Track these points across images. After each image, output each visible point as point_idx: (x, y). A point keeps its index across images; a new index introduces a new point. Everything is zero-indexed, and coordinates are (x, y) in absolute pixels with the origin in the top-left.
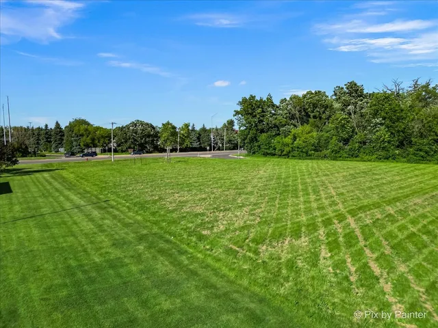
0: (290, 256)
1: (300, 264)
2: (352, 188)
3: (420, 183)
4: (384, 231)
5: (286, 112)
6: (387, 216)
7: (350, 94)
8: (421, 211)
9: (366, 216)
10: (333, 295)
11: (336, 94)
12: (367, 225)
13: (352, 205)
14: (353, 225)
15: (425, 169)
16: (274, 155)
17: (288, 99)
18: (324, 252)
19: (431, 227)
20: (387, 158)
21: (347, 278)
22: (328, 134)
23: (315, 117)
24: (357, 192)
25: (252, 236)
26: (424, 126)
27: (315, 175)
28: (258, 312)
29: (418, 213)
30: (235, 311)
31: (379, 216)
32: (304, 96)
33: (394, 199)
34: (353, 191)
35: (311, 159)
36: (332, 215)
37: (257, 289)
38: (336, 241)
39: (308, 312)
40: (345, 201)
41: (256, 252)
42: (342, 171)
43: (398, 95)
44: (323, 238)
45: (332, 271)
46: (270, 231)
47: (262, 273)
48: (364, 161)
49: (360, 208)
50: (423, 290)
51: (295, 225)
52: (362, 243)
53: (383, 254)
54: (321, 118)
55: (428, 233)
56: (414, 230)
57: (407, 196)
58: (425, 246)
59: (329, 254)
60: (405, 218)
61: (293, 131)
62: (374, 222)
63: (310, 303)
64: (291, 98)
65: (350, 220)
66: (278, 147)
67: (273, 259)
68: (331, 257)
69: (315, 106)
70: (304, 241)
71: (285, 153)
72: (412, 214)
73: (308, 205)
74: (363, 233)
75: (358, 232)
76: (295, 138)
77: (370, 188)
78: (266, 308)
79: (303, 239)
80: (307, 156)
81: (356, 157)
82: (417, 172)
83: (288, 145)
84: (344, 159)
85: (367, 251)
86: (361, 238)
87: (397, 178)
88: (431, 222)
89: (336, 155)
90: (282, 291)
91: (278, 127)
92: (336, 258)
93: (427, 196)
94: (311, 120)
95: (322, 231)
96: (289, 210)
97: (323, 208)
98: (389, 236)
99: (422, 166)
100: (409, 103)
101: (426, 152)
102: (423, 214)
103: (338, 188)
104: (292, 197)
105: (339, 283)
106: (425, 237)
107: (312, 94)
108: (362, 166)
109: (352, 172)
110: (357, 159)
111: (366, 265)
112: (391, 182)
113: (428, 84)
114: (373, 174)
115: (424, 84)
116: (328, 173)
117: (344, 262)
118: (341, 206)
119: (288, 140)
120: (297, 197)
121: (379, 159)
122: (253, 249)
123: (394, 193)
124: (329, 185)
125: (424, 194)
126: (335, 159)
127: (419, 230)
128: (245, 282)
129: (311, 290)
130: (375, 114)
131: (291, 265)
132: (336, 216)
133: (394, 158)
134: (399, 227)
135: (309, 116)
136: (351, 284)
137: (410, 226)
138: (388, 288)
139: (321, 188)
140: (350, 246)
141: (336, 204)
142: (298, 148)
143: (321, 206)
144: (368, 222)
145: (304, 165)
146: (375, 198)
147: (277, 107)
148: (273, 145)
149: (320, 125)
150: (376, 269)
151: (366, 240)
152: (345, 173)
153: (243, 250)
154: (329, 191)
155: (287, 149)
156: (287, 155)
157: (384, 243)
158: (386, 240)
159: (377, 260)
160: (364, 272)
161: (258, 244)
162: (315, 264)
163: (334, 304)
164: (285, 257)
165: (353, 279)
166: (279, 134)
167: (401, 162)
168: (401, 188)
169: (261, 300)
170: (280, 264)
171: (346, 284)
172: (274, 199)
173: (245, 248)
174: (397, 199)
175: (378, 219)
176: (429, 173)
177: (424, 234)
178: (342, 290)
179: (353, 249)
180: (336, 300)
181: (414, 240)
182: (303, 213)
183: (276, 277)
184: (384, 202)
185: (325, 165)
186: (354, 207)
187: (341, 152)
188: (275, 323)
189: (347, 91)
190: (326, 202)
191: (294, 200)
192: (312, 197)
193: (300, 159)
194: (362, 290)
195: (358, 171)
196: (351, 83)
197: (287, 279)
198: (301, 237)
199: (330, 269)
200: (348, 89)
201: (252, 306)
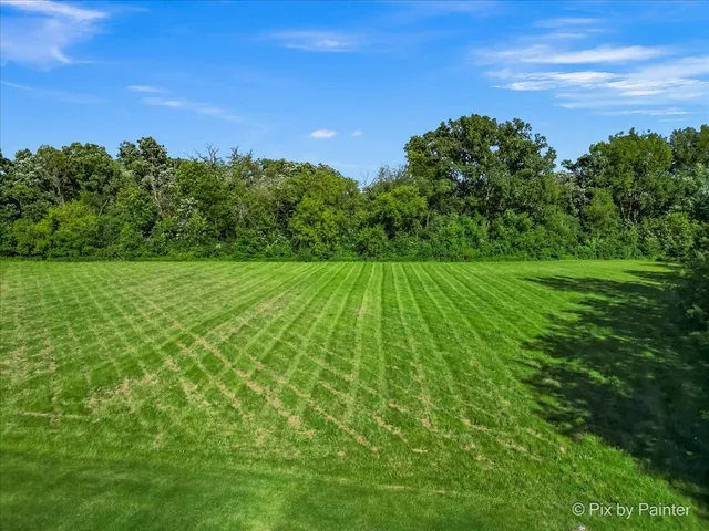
0: (141, 403)
1: (162, 407)
2: (181, 299)
3: (261, 284)
4: (247, 346)
5: (31, 174)
6: (241, 329)
7: (147, 156)
8: (275, 318)
9: (218, 331)
10: (222, 429)
11: (123, 155)
12: (224, 343)
13: (193, 322)
14: (208, 347)
15: (258, 267)
16: (13, 254)
17: (34, 152)
18: (187, 386)
19: (292, 333)
20: (207, 255)
21: (229, 407)
22: (116, 219)
23: (89, 188)
24: (191, 304)
25: (58, 390)
26: (250, 211)
27: (113, 286)
28: (136, 479)
29: (273, 320)
30: (100, 491)
31: (233, 330)
32: (67, 151)
33: (240, 307)
34: (185, 304)
35: (92, 260)
36: (172, 339)
37: (117, 456)
38: (195, 369)
39: (203, 456)
40: (182, 317)
41: (83, 411)
42: (155, 276)
43: (214, 167)
44: (176, 369)
45: (208, 404)
46: (88, 377)
47: (110, 435)
48: (178, 260)
49: (205, 324)
50: (309, 396)
51: (125, 361)
52: (228, 365)
53: (257, 371)
54: (100, 192)
55: (292, 339)
56: (278, 338)
57: (253, 302)
58: (295, 354)
59: (196, 387)
60: (262, 327)
61: (52, 211)
62: (231, 338)
63: (199, 446)
64: (41, 152)
65: (201, 341)
66: (22, 239)
67: (117, 413)
68: (199, 389)
69: (89, 170)
70: (150, 379)
71: (36, 250)
72: (268, 323)
73: (129, 331)
74: (223, 351)
75: (217, 353)
76: (56, 225)
77: (206, 297)
78: (144, 473)
79: (148, 377)
80: (83, 255)
81: (165, 254)
82: (251, 272)
83: (42, 236)
84: (147, 258)
85: (238, 372)
86: (224, 359)
87: (233, 281)
88: (290, 327)
89: (132, 253)
90: (155, 446)
91: (17, 203)
92: (206, 389)
93: (274, 300)
94: (84, 193)
95: (169, 362)
96: (101, 342)
97: (154, 331)
98: (254, 350)
99: (253, 264)
100: (229, 179)
101: (254, 247)
102: (279, 320)
103: (162, 301)
104: (94, 322)
105: (224, 415)
106: (290, 344)
107: (81, 148)
108: (180, 268)
109: (170, 277)
110: (167, 257)
111: (244, 388)
112: (228, 287)
113: (250, 157)
114: (200, 278)
115: (245, 155)
116: (134, 280)
117: (217, 390)
118: (177, 325)
119: (43, 226)
120: (102, 321)
121: (197, 257)
122: (75, 408)
123: (236, 300)
124: (145, 298)
125: (271, 297)
126: (132, 258)
127: (282, 338)
128: (91, 453)
129: (192, 433)
130: (185, 191)
131: (150, 412)
132: (179, 339)
133: (217, 255)
134: (260, 338)
135: (78, 187)
136: (237, 411)
137: (271, 335)
138: (277, 403)
139: (136, 305)
140: (217, 371)
141: (171, 324)
142: (63, 241)
143: (150, 329)
144: (223, 339)
145: (85, 271)
146: (218, 309)
147: (11, 164)
148: (9, 236)
149: (100, 204)
150: (256, 388)
151: (230, 359)
152: (160, 280)
153: (56, 413)
154: (150, 307)
155: (40, 243)
156: (43, 256)
157: (253, 359)
158: (253, 355)
159: (253, 378)
160: (246, 395)
161: (78, 399)
162: (184, 403)
163: (228, 437)
164: (135, 405)
165: (237, 405)
166: (19, 216)
167: (225, 260)
168: (242, 293)
169: (133, 466)
170: (133, 415)
171: (232, 413)
172: (62, 330)
173: (56, 410)
174: (243, 308)
175: (234, 334)
176: (265, 272)
177: (288, 340)
178: (231, 421)
179: (222, 373)
180: (228, 433)
181: (282, 348)
182: (127, 344)
183: (136, 433)
184: (231, 312)
185: (122, 268)
186: (197, 324)
187: (141, 246)
188: (168, 483)
189: (141, 152)
190: (155, 323)
191: (102, 326)
192: (130, 319)
193: (69, 261)
194: (252, 414)
195: (178, 275)
196: (147, 140)
197: (154, 430)
198: (143, 374)
199: (205, 402)
200: (142, 148)
201: (122, 476)
